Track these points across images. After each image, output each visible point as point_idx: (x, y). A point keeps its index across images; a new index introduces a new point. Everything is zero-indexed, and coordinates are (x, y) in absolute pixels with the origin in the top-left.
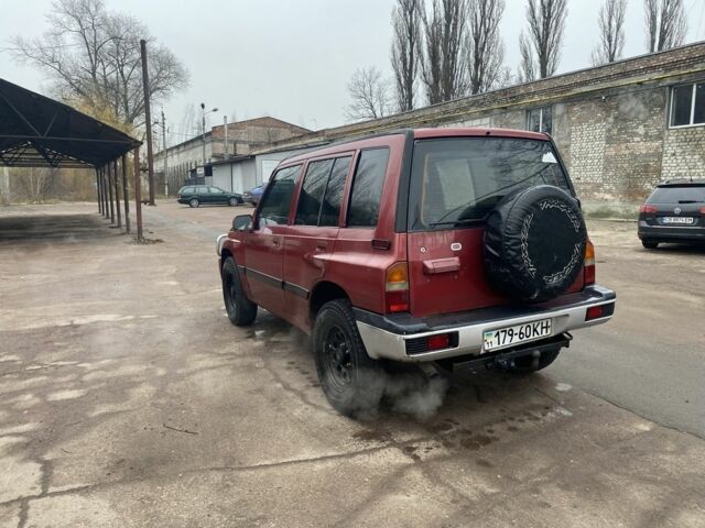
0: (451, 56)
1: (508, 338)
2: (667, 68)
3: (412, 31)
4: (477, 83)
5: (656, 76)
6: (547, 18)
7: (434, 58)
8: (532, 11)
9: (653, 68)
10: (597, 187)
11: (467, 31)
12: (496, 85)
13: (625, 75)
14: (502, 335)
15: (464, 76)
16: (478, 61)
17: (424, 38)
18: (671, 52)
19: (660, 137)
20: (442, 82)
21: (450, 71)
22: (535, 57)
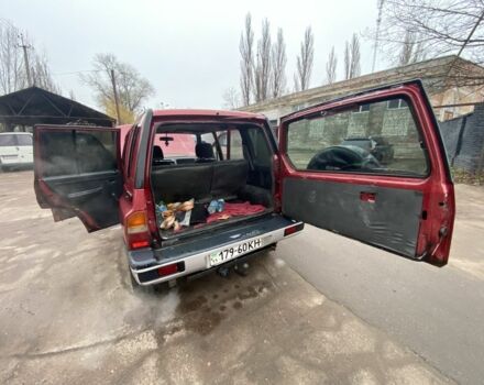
0: (265, 83)
1: (230, 254)
2: (351, 87)
3: (249, 71)
4: (275, 95)
5: (347, 90)
6: (305, 67)
7: (258, 84)
8: (299, 63)
9: (345, 87)
10: (321, 139)
11: (271, 71)
12: (283, 95)
13: (334, 90)
14: (225, 254)
15: (270, 91)
16: (276, 85)
17: (254, 74)
18: (354, 79)
19: (347, 117)
20: (261, 94)
21: (264, 89)
22: (300, 83)
